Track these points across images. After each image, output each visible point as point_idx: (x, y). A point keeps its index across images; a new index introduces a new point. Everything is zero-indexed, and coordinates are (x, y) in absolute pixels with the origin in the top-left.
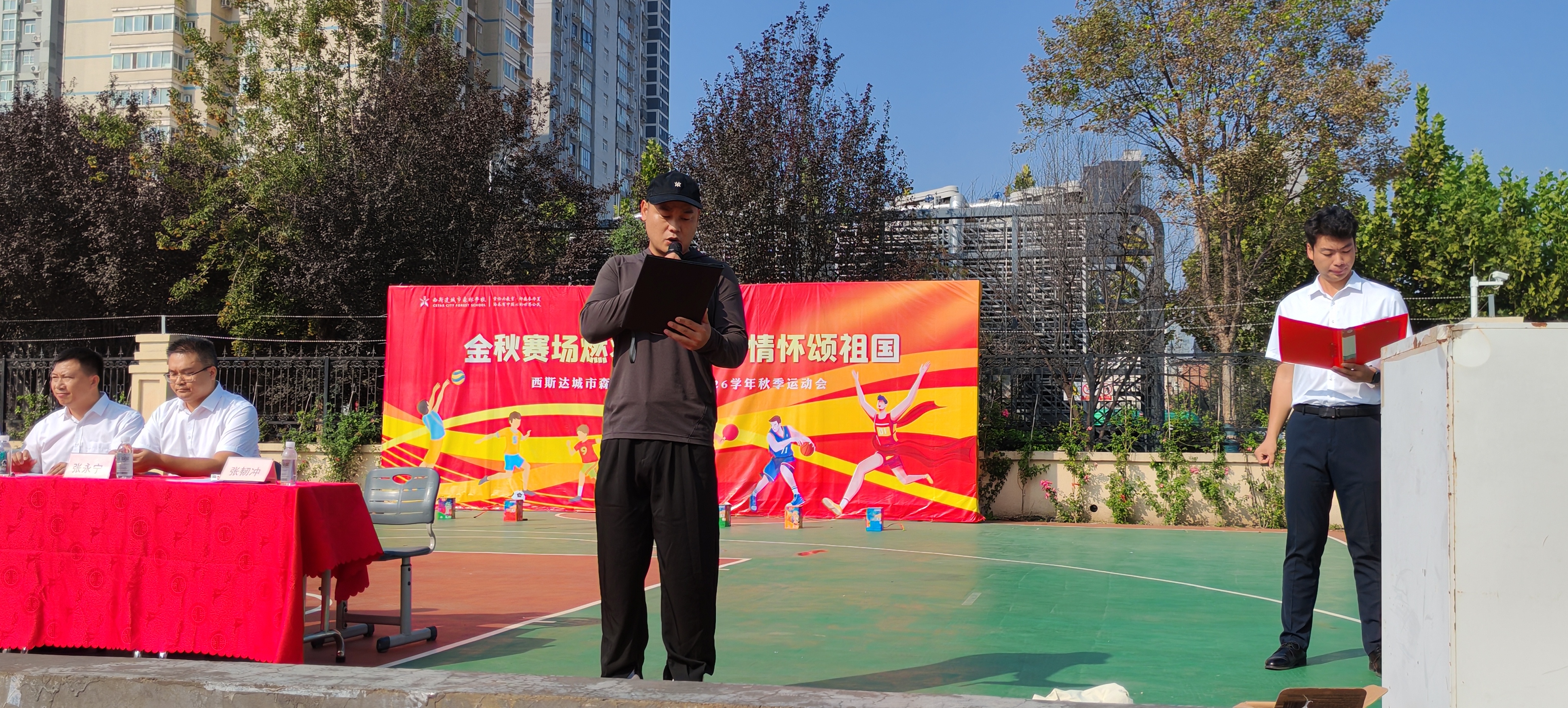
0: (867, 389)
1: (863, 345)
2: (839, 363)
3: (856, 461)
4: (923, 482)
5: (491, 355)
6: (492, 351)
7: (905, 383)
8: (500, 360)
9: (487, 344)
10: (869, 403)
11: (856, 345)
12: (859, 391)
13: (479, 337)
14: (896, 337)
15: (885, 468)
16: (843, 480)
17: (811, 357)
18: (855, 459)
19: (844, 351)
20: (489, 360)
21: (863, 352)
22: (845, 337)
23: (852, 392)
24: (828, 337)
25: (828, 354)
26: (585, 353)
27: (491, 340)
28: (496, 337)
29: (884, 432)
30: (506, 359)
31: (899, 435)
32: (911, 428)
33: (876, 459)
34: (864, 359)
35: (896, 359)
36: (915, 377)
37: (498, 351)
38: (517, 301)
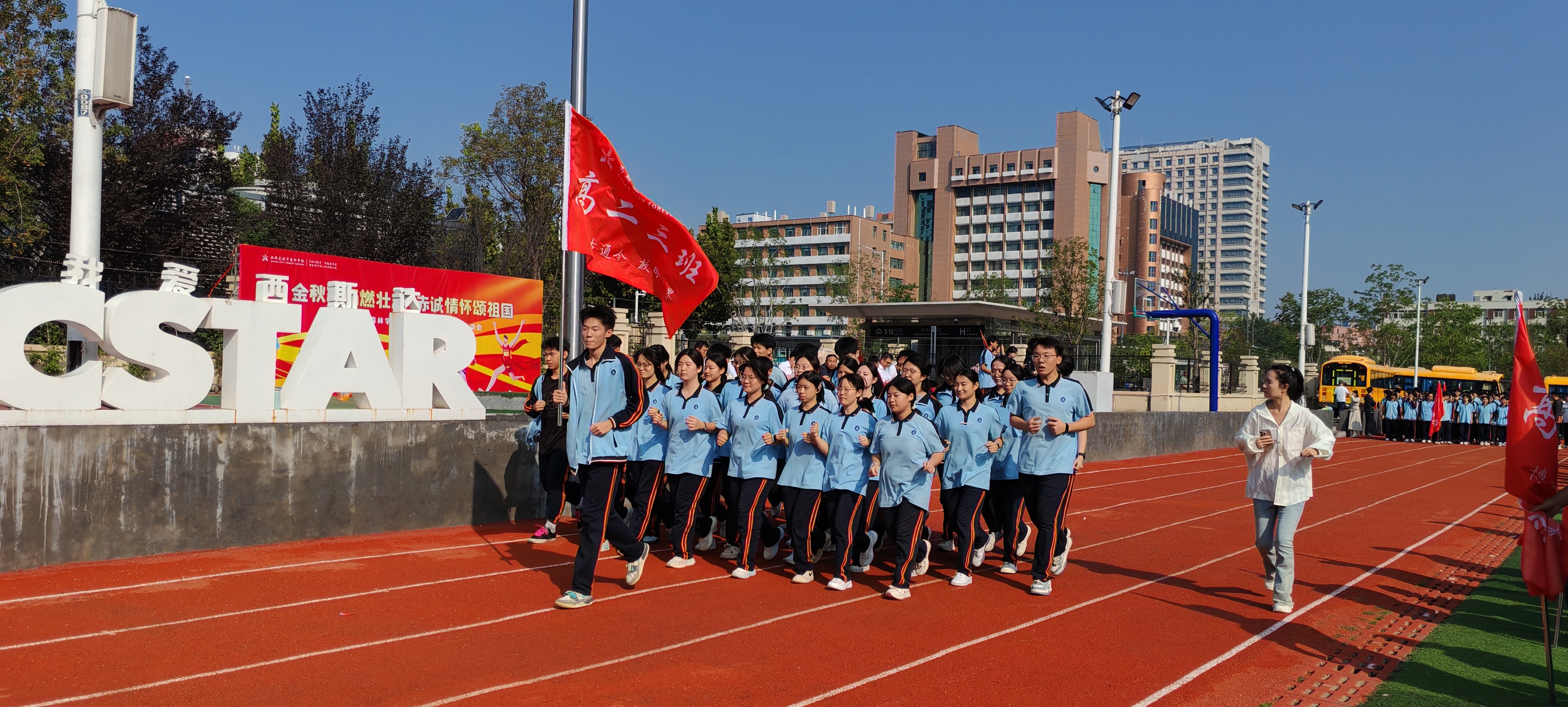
0: (500, 331)
1: (498, 308)
2: (487, 317)
3: (494, 369)
4: (521, 379)
5: (308, 297)
6: (308, 294)
7: (514, 329)
8: (314, 301)
9: (305, 290)
10: (499, 337)
11: (495, 308)
12: (496, 332)
13: (300, 285)
14: (511, 305)
15: (506, 373)
16: (488, 378)
17: (474, 313)
18: (493, 367)
19: (490, 310)
20: (306, 301)
21: (498, 312)
22: (490, 303)
23: (492, 333)
24: (483, 302)
25: (482, 312)
26: (362, 300)
27: (308, 288)
28: (311, 286)
29: (506, 354)
30: (318, 301)
31: (513, 356)
32: (516, 353)
33: (502, 368)
34: (498, 316)
35: (511, 317)
36: (519, 326)
37: (313, 295)
38: (323, 264)
